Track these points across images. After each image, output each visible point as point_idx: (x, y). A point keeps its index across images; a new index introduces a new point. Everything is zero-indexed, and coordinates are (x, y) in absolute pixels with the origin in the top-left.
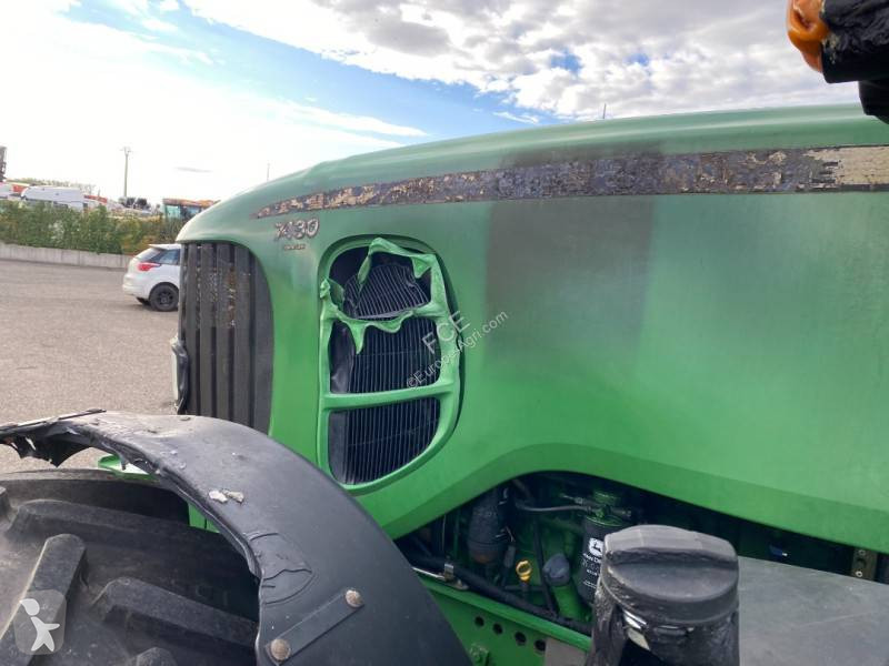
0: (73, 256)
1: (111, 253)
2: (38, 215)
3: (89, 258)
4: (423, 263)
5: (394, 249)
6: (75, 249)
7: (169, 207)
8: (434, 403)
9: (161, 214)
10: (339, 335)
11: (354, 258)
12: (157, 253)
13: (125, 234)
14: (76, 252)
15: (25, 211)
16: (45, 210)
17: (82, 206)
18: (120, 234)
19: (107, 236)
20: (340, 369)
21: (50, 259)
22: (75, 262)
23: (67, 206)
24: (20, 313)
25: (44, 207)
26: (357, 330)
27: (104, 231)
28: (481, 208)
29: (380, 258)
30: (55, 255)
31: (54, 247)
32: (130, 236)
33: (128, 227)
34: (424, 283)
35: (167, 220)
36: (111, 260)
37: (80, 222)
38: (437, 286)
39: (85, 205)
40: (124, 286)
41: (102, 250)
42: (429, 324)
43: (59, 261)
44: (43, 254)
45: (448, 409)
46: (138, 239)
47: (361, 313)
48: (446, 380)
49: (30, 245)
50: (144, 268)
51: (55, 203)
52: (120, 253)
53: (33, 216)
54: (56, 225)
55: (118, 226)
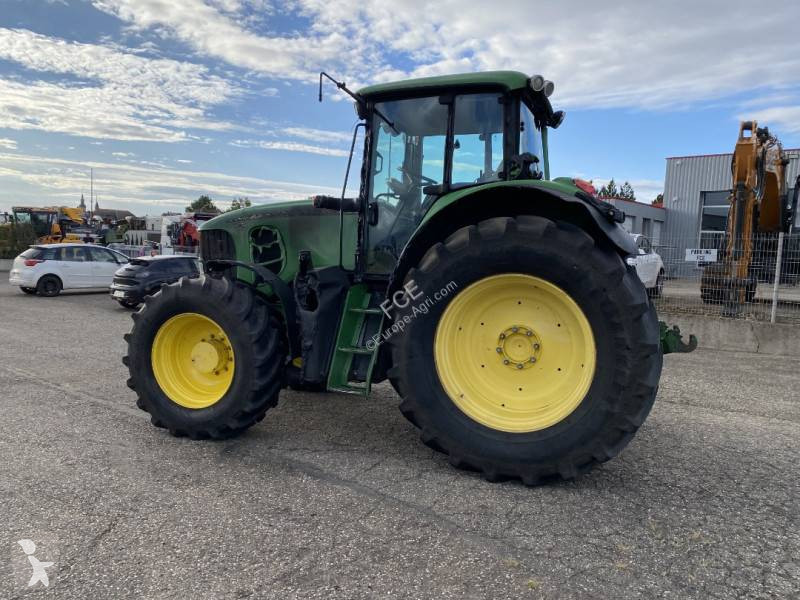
4: (275, 231)
5: (267, 229)
7: (18, 214)
8: (280, 263)
10: (256, 251)
11: (258, 231)
12: (40, 252)
20: (256, 258)
26: (260, 248)
28: (287, 219)
29: (264, 230)
34: (276, 236)
38: (278, 236)
40: (11, 279)
42: (277, 245)
45: (283, 263)
47: (260, 244)
48: (283, 256)
50: (31, 264)
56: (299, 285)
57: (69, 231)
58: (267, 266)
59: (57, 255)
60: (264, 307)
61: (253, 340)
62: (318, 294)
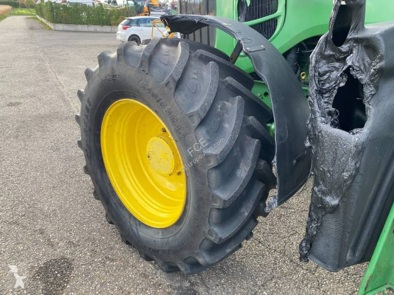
0: (92, 28)
1: (107, 25)
2: (76, 9)
3: (98, 28)
6: (92, 24)
7: (129, 1)
8: (275, 21)
9: (126, 5)
12: (129, 21)
13: (112, 16)
14: (93, 26)
15: (70, 8)
16: (78, 7)
17: (92, 4)
18: (110, 16)
19: (105, 17)
20: (241, 15)
21: (83, 30)
22: (93, 31)
23: (86, 5)
24: (80, 50)
25: (77, 6)
27: (103, 15)
30: (85, 28)
31: (84, 24)
32: (114, 17)
33: (113, 12)
35: (128, 8)
36: (107, 28)
37: (93, 12)
39: (93, 4)
40: (117, 37)
41: (103, 24)
43: (87, 30)
44: (80, 27)
46: (117, 18)
49: (75, 24)
50: (125, 29)
51: (81, 3)
52: (111, 25)
53: (74, 10)
54: (83, 14)
55: (109, 12)
56: (324, 67)
57: (152, 11)
58: (252, 26)
59: (138, 22)
60: (238, 98)
61: (213, 163)
62: (368, 91)
